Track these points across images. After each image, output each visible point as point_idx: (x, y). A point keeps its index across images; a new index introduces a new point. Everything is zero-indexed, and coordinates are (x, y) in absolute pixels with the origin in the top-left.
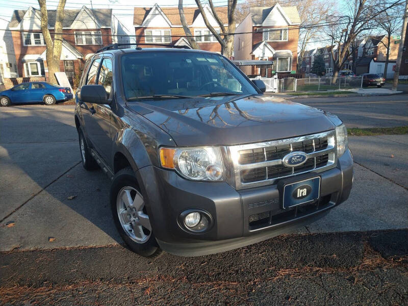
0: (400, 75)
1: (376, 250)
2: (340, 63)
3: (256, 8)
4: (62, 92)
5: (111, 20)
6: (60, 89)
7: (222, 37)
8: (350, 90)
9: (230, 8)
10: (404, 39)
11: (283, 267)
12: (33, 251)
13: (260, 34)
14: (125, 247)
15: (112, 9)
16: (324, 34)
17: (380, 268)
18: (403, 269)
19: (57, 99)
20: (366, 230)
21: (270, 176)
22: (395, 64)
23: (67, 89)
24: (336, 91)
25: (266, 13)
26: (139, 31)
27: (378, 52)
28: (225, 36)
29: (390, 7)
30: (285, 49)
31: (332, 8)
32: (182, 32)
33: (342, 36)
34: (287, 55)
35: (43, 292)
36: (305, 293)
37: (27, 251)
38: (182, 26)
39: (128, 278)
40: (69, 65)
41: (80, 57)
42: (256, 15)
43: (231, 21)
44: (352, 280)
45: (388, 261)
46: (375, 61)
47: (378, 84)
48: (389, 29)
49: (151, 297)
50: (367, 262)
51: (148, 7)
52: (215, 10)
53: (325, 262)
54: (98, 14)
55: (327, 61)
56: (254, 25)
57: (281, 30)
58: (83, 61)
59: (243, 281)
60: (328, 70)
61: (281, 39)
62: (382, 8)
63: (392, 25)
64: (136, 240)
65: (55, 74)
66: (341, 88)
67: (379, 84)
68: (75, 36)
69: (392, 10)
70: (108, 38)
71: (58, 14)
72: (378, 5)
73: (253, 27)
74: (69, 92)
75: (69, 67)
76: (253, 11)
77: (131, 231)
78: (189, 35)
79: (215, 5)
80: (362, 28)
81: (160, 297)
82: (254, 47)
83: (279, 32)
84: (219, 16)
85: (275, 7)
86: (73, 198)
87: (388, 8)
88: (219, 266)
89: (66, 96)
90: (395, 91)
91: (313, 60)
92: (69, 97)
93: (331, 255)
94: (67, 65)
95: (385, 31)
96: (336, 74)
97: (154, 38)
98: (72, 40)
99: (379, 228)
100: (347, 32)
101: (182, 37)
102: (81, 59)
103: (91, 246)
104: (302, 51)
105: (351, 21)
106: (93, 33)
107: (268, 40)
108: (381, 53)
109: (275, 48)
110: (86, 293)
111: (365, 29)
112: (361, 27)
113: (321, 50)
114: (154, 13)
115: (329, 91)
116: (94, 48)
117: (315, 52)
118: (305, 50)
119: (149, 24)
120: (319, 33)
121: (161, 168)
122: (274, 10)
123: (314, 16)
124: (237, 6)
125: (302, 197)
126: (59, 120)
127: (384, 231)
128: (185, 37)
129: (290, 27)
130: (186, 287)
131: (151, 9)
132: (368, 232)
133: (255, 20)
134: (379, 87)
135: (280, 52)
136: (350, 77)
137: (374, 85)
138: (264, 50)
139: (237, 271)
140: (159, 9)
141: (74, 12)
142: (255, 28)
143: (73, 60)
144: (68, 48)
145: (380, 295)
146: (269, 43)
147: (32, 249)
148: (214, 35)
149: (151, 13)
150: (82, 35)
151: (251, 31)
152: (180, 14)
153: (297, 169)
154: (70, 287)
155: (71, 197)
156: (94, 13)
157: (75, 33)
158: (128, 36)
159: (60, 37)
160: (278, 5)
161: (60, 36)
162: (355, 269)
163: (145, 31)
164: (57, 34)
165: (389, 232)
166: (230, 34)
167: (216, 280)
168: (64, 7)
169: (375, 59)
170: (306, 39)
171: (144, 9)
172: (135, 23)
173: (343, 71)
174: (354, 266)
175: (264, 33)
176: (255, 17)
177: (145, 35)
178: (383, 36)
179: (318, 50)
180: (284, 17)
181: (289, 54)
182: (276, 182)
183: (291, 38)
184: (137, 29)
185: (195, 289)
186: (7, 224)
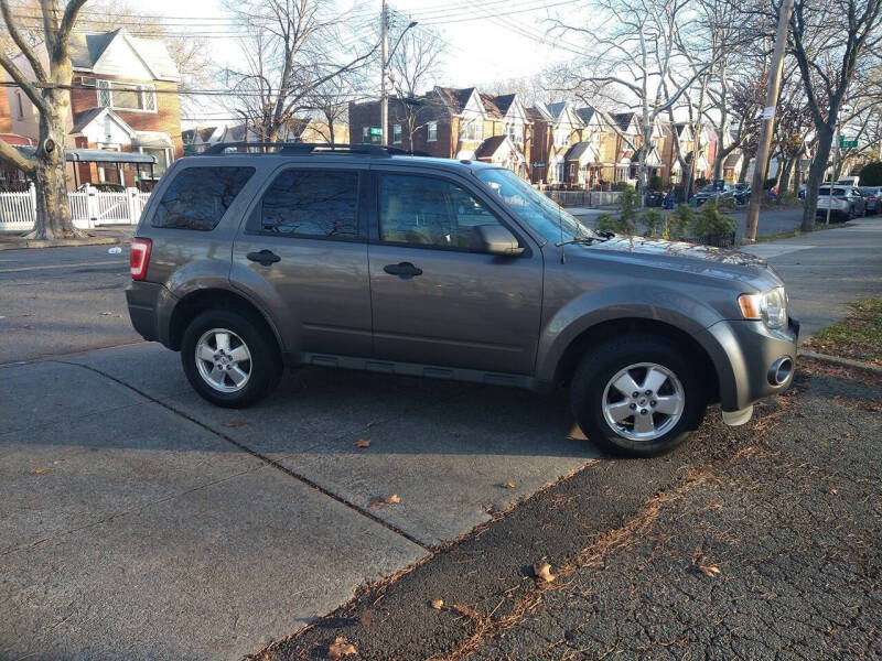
13: (89, 92)
34: (160, 143)
43: (59, 55)
61: (141, 107)
82: (79, 118)
85: (120, 34)
86: (370, 444)
107: (114, 107)
109: (134, 126)
113: (189, 135)
121: (745, 320)
122: (117, 42)
129: (159, 84)
135: (143, 136)
138: (108, 129)
142: (76, 75)
146: (116, 112)
148: (20, 82)
175: (98, 91)
180: (142, 61)
181: (164, 140)
183: (164, 107)
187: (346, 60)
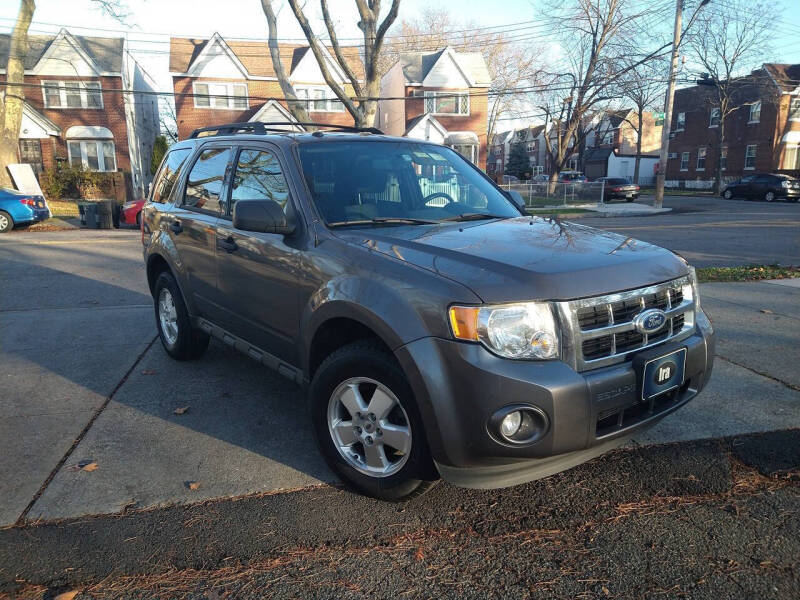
0: (666, 179)
1: (748, 465)
2: (561, 159)
3: (412, 54)
4: (26, 205)
5: (121, 61)
6: (22, 198)
7: (357, 104)
8: (582, 206)
9: (370, 51)
10: (670, 119)
11: (621, 501)
12: (167, 509)
13: (418, 102)
14: (340, 488)
15: (122, 40)
16: (528, 107)
17: (764, 489)
18: (795, 488)
19: (16, 220)
20: (722, 435)
21: (620, 348)
22: (656, 161)
23: (37, 199)
24: (558, 207)
25: (429, 63)
26: (182, 84)
27: (621, 138)
28: (362, 103)
29: (642, 62)
30: (464, 130)
31: (539, 58)
32: (276, 90)
33: (563, 110)
34: (470, 141)
35: (229, 575)
36: (671, 536)
37: (156, 511)
38: (277, 79)
39: (375, 537)
40: (30, 149)
41: (55, 133)
42: (411, 65)
43: (371, 74)
44: (731, 510)
45: (771, 479)
46: (616, 155)
47: (628, 196)
48: (640, 99)
49: (429, 564)
50: (742, 483)
51: (199, 41)
52: (342, 53)
53: (681, 488)
54: (92, 47)
55: (532, 154)
56: (407, 84)
57: (457, 96)
58: (61, 141)
59: (568, 527)
60: (536, 169)
61: (457, 112)
62: (628, 62)
63: (645, 92)
64: (369, 471)
65: (7, 168)
66: (569, 203)
67: (630, 196)
68: (43, 90)
69: (646, 67)
70: (115, 96)
71: (13, 44)
72: (621, 57)
73: (406, 87)
74: (41, 205)
75: (31, 153)
76: (404, 58)
77: (356, 457)
78: (291, 96)
79: (341, 43)
80: (597, 96)
81: (443, 562)
82: (410, 124)
83: (454, 99)
84: (349, 64)
85: (446, 52)
86: (185, 412)
87: (638, 64)
88: (520, 507)
89: (35, 213)
90: (660, 209)
91: (507, 151)
92: (42, 216)
93: (686, 476)
94: (26, 149)
95: (633, 102)
96: (555, 178)
97: (212, 100)
98: (37, 97)
99: (739, 432)
100: (570, 104)
101: (268, 99)
102: (57, 137)
103: (276, 490)
104: (489, 134)
105: (578, 84)
106: (82, 85)
107: (435, 113)
108: (625, 140)
109: (448, 127)
110: (312, 568)
111: (601, 98)
112: (594, 95)
113: (522, 133)
114: (211, 52)
115: (548, 208)
116: (85, 116)
117: (510, 137)
118: (494, 132)
119: (203, 72)
120: (517, 102)
121: (455, 340)
122: (443, 58)
123: (508, 70)
124: (382, 49)
125: (665, 381)
126: (43, 265)
127: (747, 436)
128: (277, 100)
129: (472, 90)
130: (478, 542)
131: (205, 42)
132: (725, 438)
133: (409, 74)
134: (630, 200)
135: (456, 136)
136: (578, 184)
137: (620, 198)
138: (427, 131)
139: (553, 513)
140: (222, 43)
141: (40, 41)
142: (410, 89)
143: (39, 140)
144: (30, 114)
145: (780, 528)
146: (436, 117)
147: (163, 505)
148: (341, 98)
149: (206, 50)
150: (59, 88)
151: (403, 96)
152: (272, 57)
153: (652, 337)
154: (277, 561)
155: (181, 411)
156: (85, 45)
157: (42, 84)
158: (155, 94)
159: (19, 91)
160: (450, 50)
161: (19, 89)
162: (729, 493)
163: (194, 83)
164: (12, 85)
165: (757, 436)
166: (372, 99)
167: (523, 528)
168: (26, 30)
169: (616, 150)
170: (494, 114)
171: (192, 41)
172: (172, 68)
173: (566, 173)
174: (726, 491)
175: (425, 100)
176: (409, 68)
177: (195, 93)
178: (629, 111)
179: (517, 133)
180: (461, 72)
181: (472, 139)
182: (629, 358)
183: (475, 110)
184: (176, 79)
185: (496, 546)
186: (82, 466)
187: (652, 48)
